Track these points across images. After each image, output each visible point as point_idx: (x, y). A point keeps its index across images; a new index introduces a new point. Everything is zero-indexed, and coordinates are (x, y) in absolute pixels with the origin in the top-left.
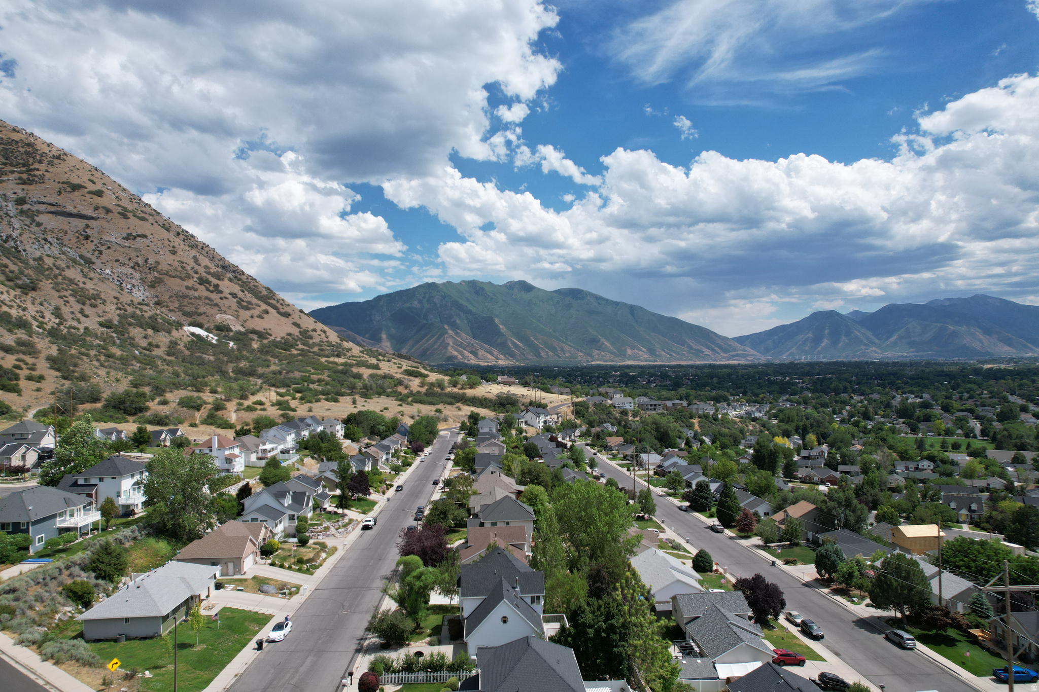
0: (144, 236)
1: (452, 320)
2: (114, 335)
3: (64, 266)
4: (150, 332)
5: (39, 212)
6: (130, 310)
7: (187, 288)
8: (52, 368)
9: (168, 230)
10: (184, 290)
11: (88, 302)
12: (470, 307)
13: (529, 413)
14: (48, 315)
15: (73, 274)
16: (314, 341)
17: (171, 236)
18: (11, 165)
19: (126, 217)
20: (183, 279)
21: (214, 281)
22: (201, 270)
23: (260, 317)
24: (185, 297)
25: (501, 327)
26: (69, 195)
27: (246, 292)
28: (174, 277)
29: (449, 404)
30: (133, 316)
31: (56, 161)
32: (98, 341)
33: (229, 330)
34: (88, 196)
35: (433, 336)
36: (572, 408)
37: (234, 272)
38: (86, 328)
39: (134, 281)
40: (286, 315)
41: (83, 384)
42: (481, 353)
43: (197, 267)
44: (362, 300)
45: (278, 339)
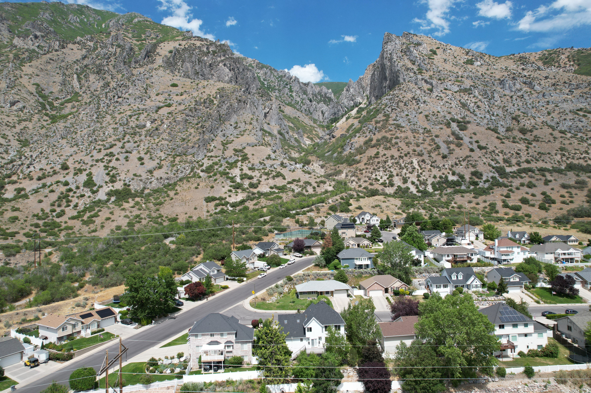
8: (586, 196)
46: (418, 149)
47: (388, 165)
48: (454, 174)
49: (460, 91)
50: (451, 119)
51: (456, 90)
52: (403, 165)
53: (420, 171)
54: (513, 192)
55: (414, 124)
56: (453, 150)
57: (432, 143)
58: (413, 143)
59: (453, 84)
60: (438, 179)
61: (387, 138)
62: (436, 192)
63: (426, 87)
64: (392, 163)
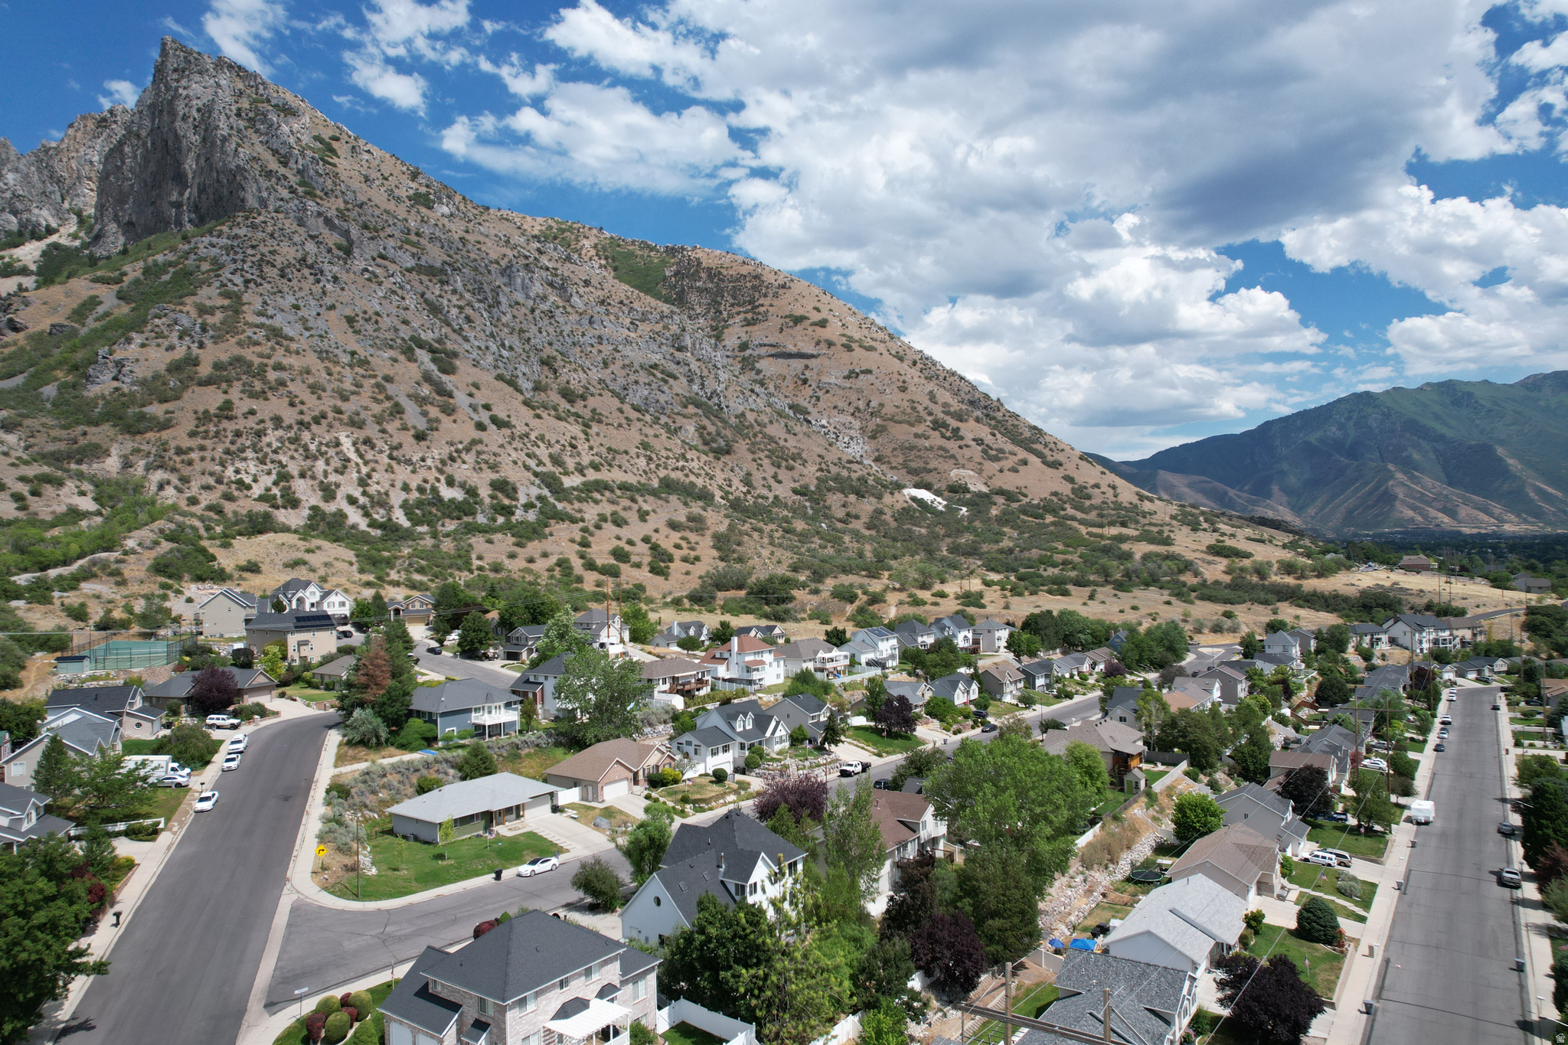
0: (869, 372)
1: (1404, 454)
2: (808, 504)
3: (766, 420)
4: (852, 498)
5: (760, 357)
6: (834, 470)
7: (916, 436)
8: (714, 547)
9: (901, 359)
10: (911, 438)
11: (784, 464)
12: (1441, 429)
13: (1400, 624)
14: (736, 483)
15: (776, 430)
16: (1093, 502)
17: (904, 367)
18: (739, 305)
19: (849, 349)
20: (911, 425)
21: (953, 423)
22: (937, 410)
23: (1014, 470)
24: (912, 448)
25: (1510, 461)
26: (790, 331)
27: (999, 436)
28: (900, 422)
29: (1261, 603)
30: (837, 478)
31: (781, 291)
32: (785, 513)
33: (966, 490)
34: (810, 329)
35: (1366, 484)
36: (1523, 618)
37: (986, 407)
38: (776, 497)
39: (853, 433)
40: (1056, 465)
41: (738, 566)
42: (1464, 511)
43: (932, 406)
44: (1238, 431)
45: (1035, 502)
46: (349, 408)
47: (269, 445)
48: (450, 482)
49: (419, 269)
50: (413, 338)
51: (409, 265)
52: (313, 447)
53: (365, 470)
54: (592, 535)
55: (321, 336)
56: (437, 420)
57: (381, 397)
58: (329, 389)
59: (401, 248)
60: (416, 494)
61: (250, 365)
62: (420, 529)
63: (332, 238)
64: (280, 440)
